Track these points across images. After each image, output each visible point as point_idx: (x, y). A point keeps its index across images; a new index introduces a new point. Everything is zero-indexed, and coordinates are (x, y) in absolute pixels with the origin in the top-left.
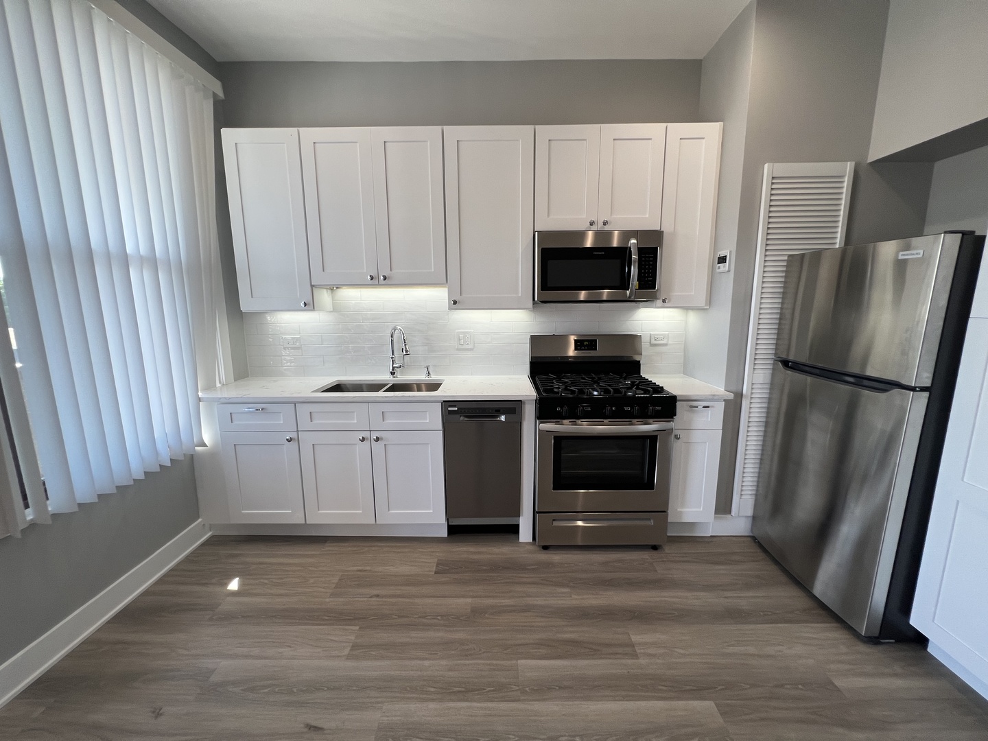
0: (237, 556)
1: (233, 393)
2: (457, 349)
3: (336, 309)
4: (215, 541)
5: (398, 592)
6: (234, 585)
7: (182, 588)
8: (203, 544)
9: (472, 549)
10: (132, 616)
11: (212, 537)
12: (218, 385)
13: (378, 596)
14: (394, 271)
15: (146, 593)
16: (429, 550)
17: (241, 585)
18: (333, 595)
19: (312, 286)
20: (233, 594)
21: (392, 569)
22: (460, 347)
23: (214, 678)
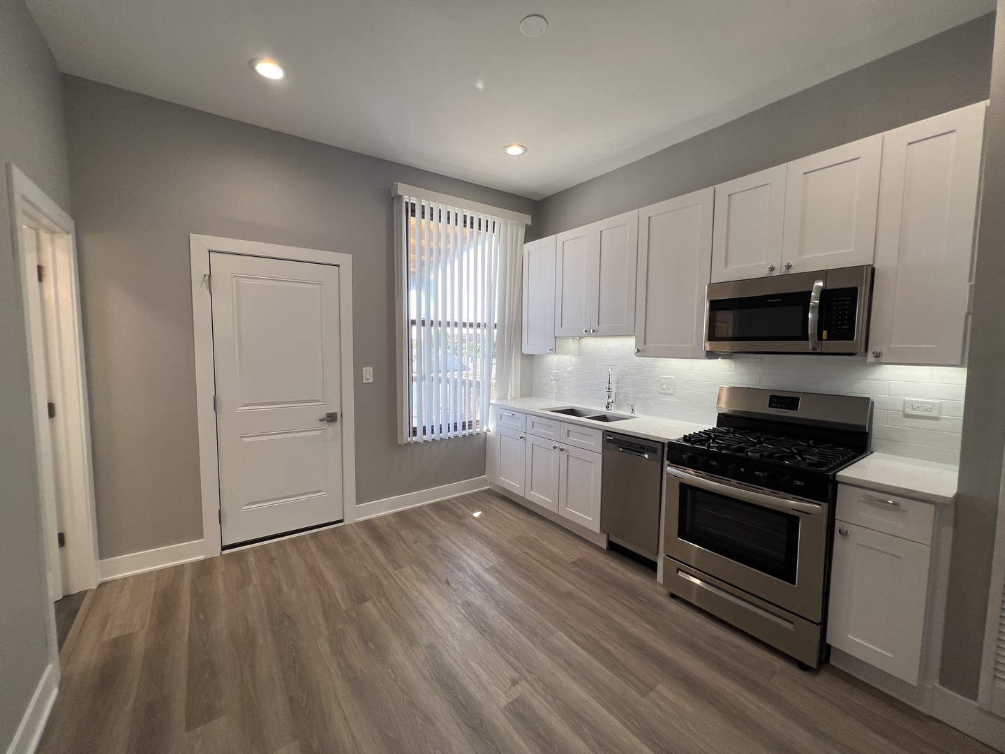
0: (491, 502)
1: (517, 405)
2: (660, 393)
3: (580, 354)
4: (489, 492)
5: (540, 559)
6: (477, 514)
7: (461, 505)
8: (484, 491)
9: (613, 565)
10: (439, 507)
11: (489, 489)
12: (509, 398)
13: (528, 554)
14: (601, 325)
15: (448, 500)
16: (584, 550)
17: (481, 515)
18: (509, 541)
19: (556, 337)
20: (474, 518)
21: (550, 547)
22: (662, 391)
23: (438, 543)
